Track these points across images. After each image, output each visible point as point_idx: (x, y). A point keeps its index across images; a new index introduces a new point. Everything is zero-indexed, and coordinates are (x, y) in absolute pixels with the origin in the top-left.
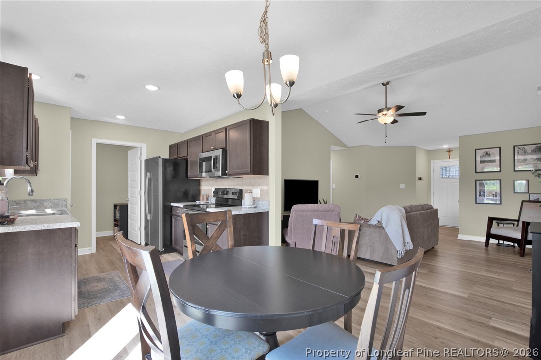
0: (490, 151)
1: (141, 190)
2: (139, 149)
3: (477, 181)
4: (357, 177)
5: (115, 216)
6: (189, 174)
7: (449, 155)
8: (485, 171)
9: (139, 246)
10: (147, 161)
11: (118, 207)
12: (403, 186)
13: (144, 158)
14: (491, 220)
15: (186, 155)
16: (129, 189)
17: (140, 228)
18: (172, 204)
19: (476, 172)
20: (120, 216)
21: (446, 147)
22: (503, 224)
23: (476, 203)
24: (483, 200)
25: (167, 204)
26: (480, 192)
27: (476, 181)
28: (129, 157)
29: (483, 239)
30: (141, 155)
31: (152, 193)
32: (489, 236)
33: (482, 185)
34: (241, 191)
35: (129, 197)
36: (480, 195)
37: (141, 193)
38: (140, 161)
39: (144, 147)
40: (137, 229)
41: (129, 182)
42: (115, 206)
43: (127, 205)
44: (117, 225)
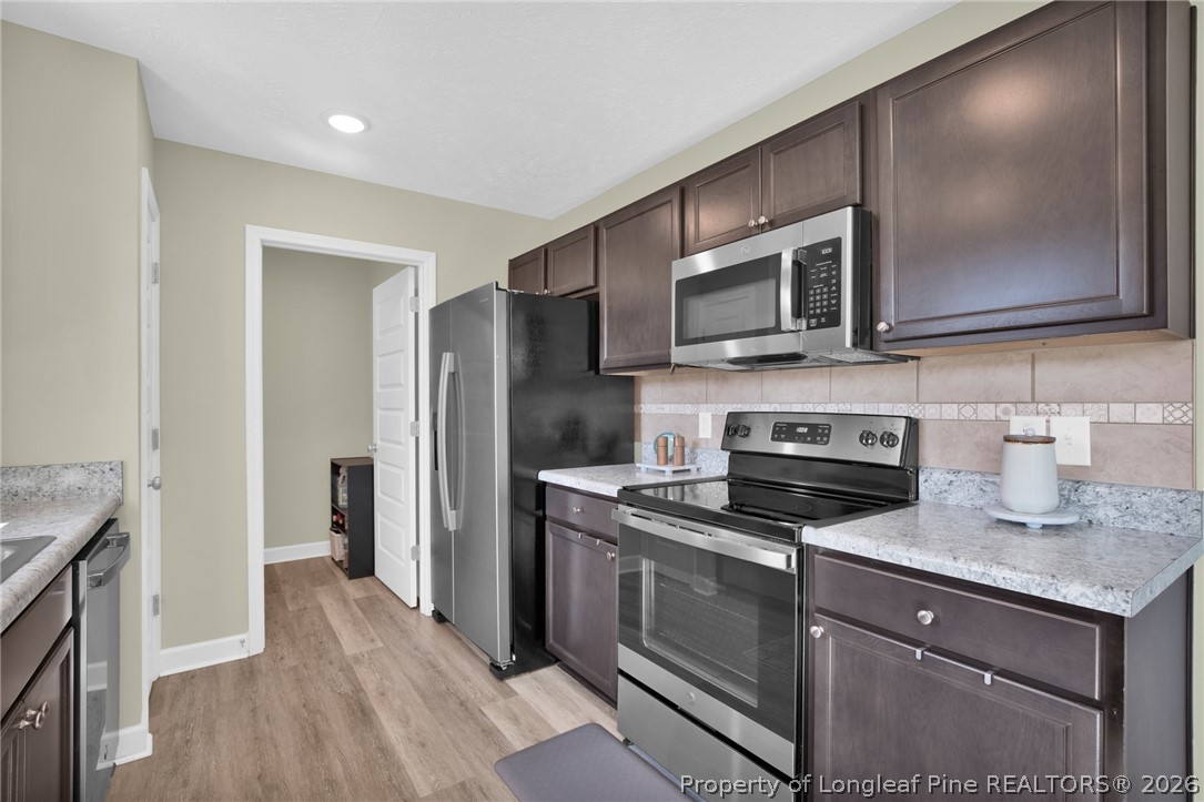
1: (417, 418)
2: (411, 272)
5: (334, 499)
6: (604, 355)
9: (414, 613)
10: (438, 314)
11: (343, 471)
13: (428, 301)
15: (591, 283)
16: (378, 414)
17: (416, 552)
18: (544, 476)
20: (350, 500)
25: (526, 472)
28: (377, 308)
30: (416, 294)
31: (464, 432)
34: (913, 425)
35: (377, 441)
37: (417, 427)
38: (413, 314)
39: (428, 263)
40: (406, 552)
41: (377, 389)
42: (335, 468)
43: (372, 466)
44: (342, 526)
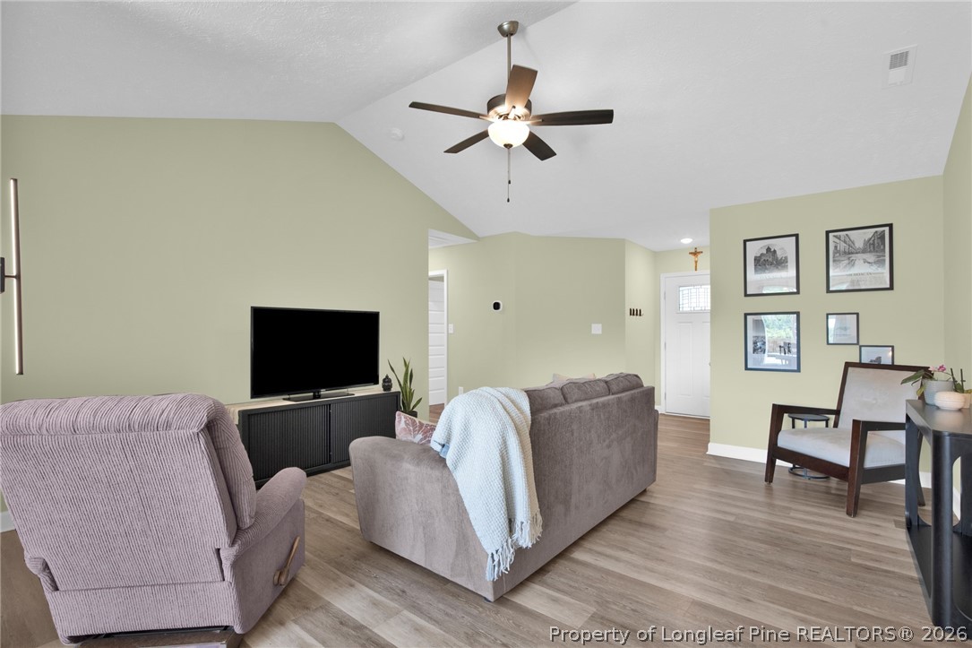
0: (776, 244)
3: (748, 317)
4: (497, 306)
7: (696, 262)
8: (764, 292)
12: (597, 329)
14: (779, 412)
19: (746, 295)
21: (687, 241)
22: (806, 420)
23: (747, 369)
24: (762, 360)
26: (755, 343)
27: (746, 315)
29: (761, 456)
32: (775, 452)
33: (759, 325)
36: (755, 350)
